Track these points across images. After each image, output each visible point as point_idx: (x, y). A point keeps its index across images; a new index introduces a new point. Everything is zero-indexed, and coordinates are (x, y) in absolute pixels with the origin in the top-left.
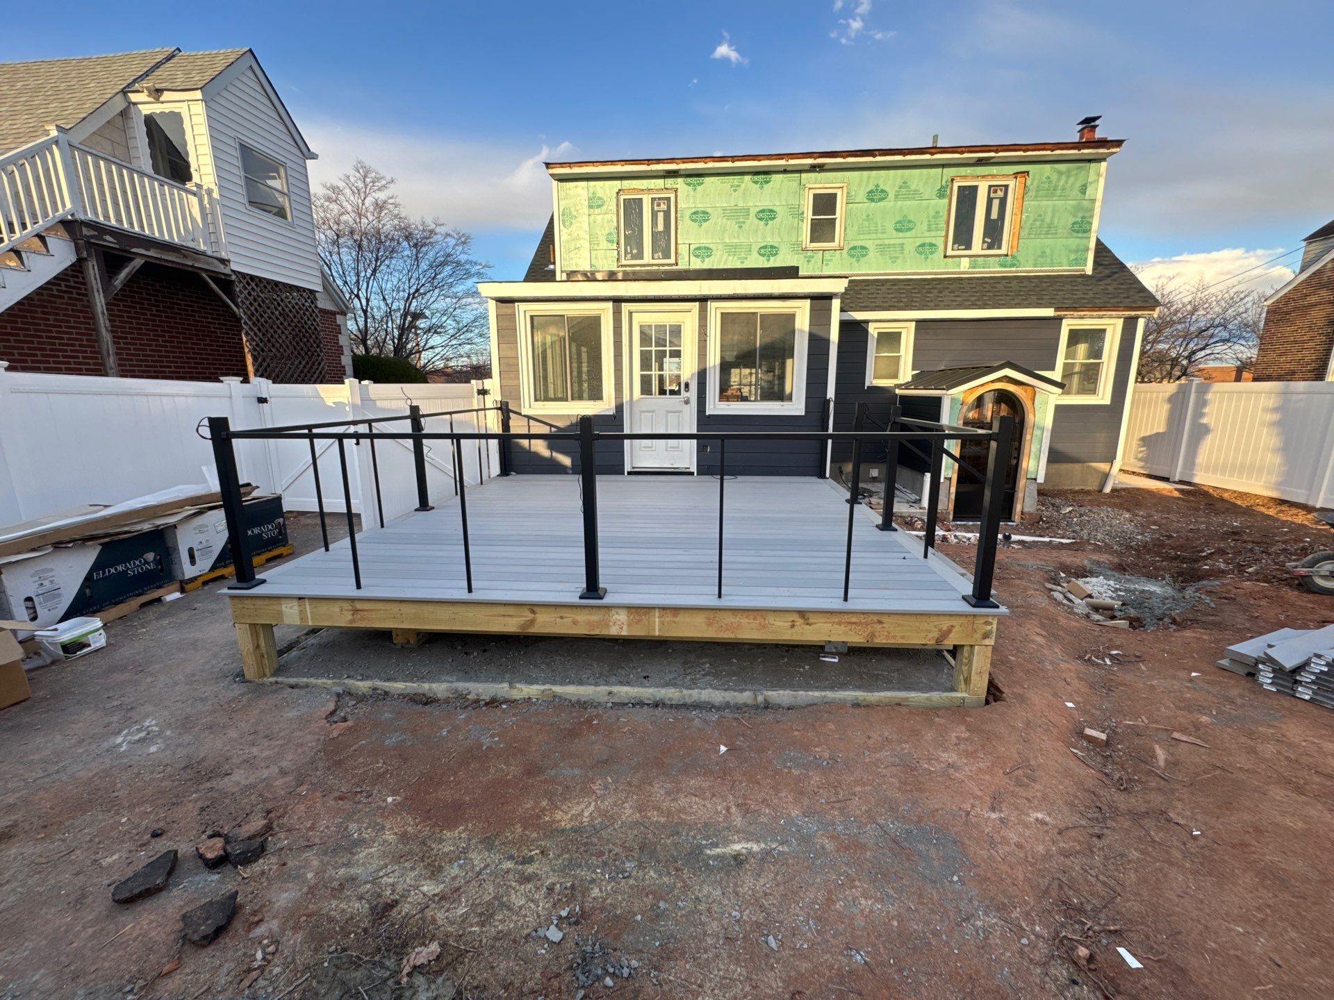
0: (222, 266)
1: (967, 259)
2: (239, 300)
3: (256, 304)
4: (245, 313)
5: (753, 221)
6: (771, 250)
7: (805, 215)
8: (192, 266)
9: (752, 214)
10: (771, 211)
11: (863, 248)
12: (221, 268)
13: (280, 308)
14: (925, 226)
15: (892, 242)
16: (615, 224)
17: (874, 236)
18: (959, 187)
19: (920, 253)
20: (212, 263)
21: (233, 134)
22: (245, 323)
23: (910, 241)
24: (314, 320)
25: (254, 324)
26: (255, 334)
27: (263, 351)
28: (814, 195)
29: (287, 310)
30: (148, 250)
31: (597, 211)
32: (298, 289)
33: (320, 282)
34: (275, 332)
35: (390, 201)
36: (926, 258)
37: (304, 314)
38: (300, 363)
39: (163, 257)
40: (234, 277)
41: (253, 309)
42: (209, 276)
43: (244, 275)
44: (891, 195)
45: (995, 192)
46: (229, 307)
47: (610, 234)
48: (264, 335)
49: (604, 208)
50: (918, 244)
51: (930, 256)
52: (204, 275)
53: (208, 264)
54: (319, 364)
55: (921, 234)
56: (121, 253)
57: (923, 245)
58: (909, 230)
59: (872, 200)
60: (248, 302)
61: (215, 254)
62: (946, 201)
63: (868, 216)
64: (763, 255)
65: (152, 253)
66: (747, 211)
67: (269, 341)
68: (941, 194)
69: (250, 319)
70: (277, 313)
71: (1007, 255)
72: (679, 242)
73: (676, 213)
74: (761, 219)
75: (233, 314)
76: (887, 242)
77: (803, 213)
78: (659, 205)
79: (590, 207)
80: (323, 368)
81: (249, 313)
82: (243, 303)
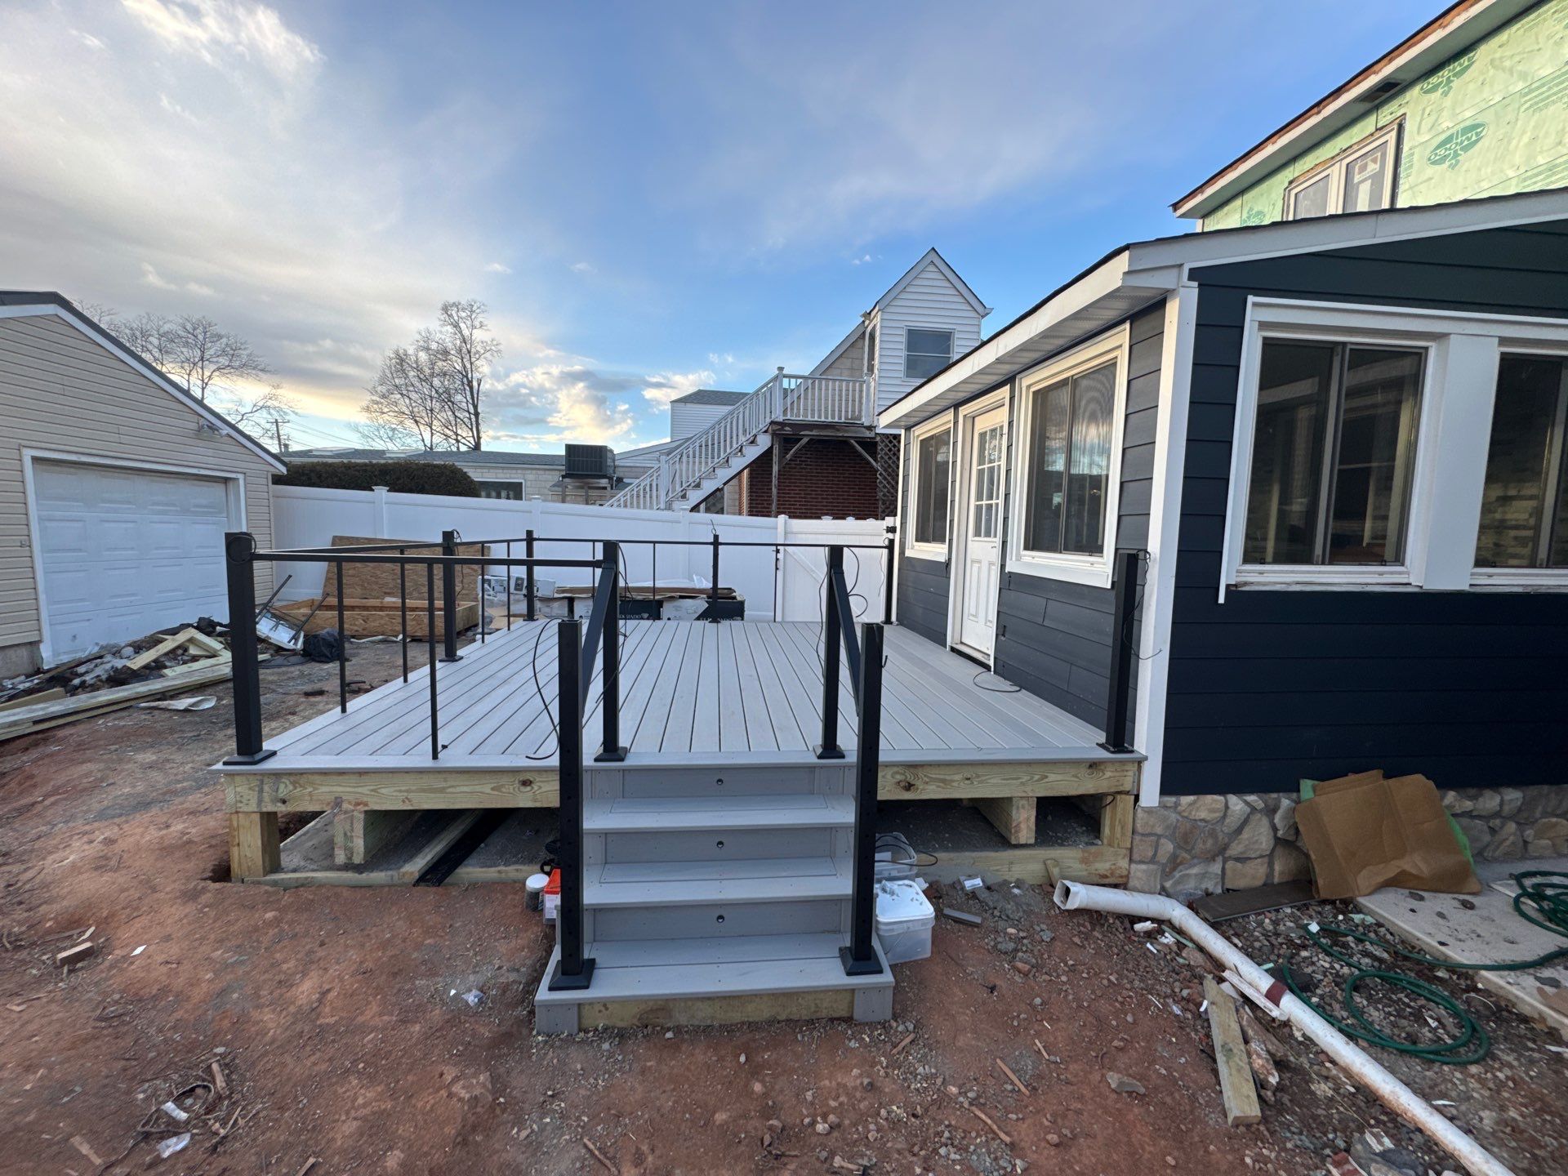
0: (868, 432)
2: (880, 456)
8: (843, 437)
12: (868, 434)
20: (860, 431)
21: (903, 324)
22: (881, 474)
26: (889, 483)
30: (811, 431)
39: (824, 433)
40: (878, 439)
42: (856, 442)
43: (887, 436)
46: (869, 463)
52: (851, 442)
53: (856, 432)
56: (795, 436)
65: (814, 433)
69: (885, 470)
73: (1397, 165)
75: (872, 467)
78: (1361, 169)
81: (886, 466)
82: (882, 458)
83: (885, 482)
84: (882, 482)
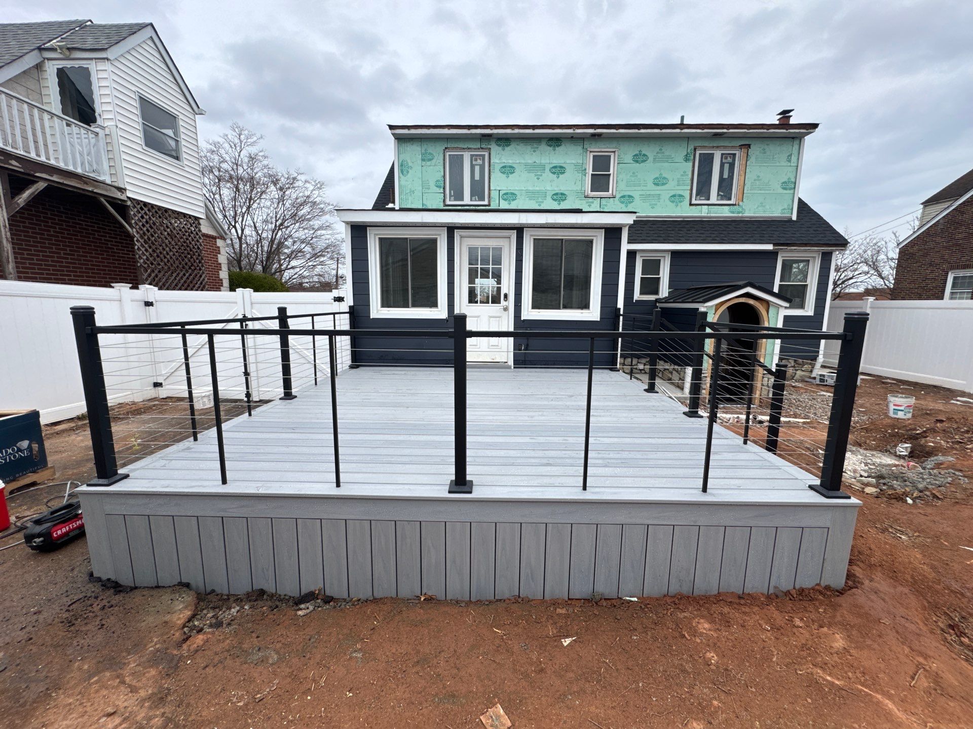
0: (119, 194)
1: (706, 207)
2: (133, 222)
3: (148, 226)
4: (138, 232)
5: (548, 175)
6: (560, 196)
7: (587, 171)
8: (92, 192)
9: (547, 170)
10: (561, 167)
11: (630, 196)
12: (118, 195)
13: (169, 230)
14: (675, 183)
15: (652, 193)
16: (442, 174)
17: (639, 188)
18: (700, 154)
19: (673, 202)
20: (110, 190)
21: (134, 89)
22: (138, 241)
23: (665, 192)
24: (198, 241)
25: (146, 242)
26: (146, 250)
27: (152, 264)
28: (594, 156)
29: (175, 232)
30: (52, 176)
31: (429, 163)
32: (185, 215)
33: (203, 211)
34: (164, 249)
35: (261, 154)
36: (677, 206)
37: (190, 236)
38: (184, 275)
39: (65, 182)
40: (129, 203)
41: (145, 229)
42: (107, 201)
43: (138, 202)
44: (651, 159)
45: (726, 158)
46: (123, 226)
47: (438, 181)
48: (154, 251)
49: (434, 161)
50: (671, 195)
51: (679, 204)
52: (102, 200)
53: (106, 190)
54: (201, 276)
55: (672, 187)
56: (26, 177)
57: (674, 196)
58: (663, 184)
59: (637, 162)
60: (141, 224)
61: (113, 184)
62: (691, 164)
63: (634, 173)
64: (555, 200)
65: (55, 178)
66: (542, 167)
67: (158, 256)
68: (686, 159)
69: (142, 237)
70: (166, 233)
71: (735, 205)
72: (492, 188)
73: (490, 166)
74: (554, 173)
75: (128, 232)
76: (648, 193)
77: (585, 169)
78: (476, 160)
79: (423, 160)
80: (204, 280)
81: (141, 232)
82: (136, 224)
83: (143, 249)
84: (139, 249)
